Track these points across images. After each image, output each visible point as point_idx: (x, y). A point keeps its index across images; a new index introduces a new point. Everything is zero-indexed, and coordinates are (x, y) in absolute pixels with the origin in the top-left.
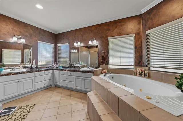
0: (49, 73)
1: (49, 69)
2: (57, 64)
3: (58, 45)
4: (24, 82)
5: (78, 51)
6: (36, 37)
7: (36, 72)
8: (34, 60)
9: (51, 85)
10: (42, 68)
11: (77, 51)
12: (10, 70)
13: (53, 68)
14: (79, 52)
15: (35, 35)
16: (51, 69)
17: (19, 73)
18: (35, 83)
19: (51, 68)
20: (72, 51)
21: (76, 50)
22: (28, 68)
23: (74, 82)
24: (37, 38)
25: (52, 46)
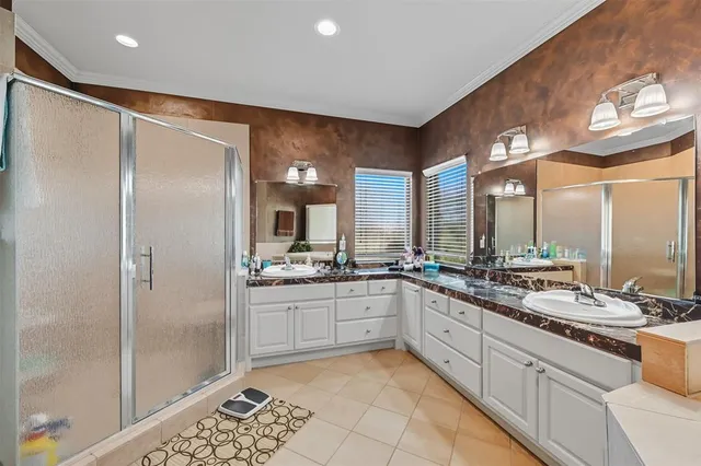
0: (384, 291)
1: (385, 271)
2: (418, 253)
3: (427, 172)
4: (305, 311)
5: (532, 191)
6: (348, 155)
7: (340, 280)
8: (343, 238)
9: (394, 341)
10: (366, 266)
11: (521, 190)
12: (283, 269)
13: (402, 269)
14: (539, 192)
15: (345, 148)
16: (395, 272)
17: (302, 281)
18: (336, 321)
19: (397, 270)
20: (497, 191)
21: (515, 185)
22: (327, 263)
23: (481, 363)
24: (350, 160)
25: (405, 180)
